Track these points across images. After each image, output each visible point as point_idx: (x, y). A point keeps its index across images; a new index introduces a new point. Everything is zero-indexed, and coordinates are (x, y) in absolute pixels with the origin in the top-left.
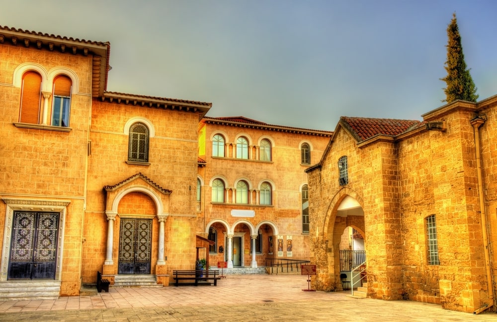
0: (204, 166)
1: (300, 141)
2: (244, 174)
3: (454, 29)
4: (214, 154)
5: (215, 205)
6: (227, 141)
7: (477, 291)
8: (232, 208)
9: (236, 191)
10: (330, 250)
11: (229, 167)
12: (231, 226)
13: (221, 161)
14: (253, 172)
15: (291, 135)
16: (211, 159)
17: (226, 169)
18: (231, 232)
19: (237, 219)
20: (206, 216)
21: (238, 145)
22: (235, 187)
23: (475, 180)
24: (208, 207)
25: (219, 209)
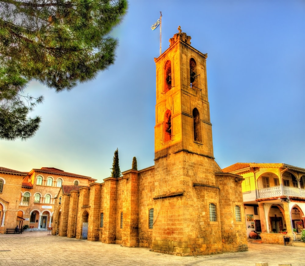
0: (32, 188)
1: (74, 180)
2: (49, 192)
3: (116, 153)
4: (37, 184)
5: (35, 203)
6: (43, 179)
7: (71, 233)
8: (43, 205)
9: (45, 198)
10: (57, 223)
11: (43, 189)
12: (41, 212)
13: (40, 186)
14: (53, 191)
15: (71, 177)
16: (35, 186)
17: (42, 190)
18: (41, 214)
19: (44, 209)
20: (31, 208)
21: (48, 180)
22: (45, 197)
23: (75, 208)
24: (32, 204)
25: (37, 205)
